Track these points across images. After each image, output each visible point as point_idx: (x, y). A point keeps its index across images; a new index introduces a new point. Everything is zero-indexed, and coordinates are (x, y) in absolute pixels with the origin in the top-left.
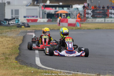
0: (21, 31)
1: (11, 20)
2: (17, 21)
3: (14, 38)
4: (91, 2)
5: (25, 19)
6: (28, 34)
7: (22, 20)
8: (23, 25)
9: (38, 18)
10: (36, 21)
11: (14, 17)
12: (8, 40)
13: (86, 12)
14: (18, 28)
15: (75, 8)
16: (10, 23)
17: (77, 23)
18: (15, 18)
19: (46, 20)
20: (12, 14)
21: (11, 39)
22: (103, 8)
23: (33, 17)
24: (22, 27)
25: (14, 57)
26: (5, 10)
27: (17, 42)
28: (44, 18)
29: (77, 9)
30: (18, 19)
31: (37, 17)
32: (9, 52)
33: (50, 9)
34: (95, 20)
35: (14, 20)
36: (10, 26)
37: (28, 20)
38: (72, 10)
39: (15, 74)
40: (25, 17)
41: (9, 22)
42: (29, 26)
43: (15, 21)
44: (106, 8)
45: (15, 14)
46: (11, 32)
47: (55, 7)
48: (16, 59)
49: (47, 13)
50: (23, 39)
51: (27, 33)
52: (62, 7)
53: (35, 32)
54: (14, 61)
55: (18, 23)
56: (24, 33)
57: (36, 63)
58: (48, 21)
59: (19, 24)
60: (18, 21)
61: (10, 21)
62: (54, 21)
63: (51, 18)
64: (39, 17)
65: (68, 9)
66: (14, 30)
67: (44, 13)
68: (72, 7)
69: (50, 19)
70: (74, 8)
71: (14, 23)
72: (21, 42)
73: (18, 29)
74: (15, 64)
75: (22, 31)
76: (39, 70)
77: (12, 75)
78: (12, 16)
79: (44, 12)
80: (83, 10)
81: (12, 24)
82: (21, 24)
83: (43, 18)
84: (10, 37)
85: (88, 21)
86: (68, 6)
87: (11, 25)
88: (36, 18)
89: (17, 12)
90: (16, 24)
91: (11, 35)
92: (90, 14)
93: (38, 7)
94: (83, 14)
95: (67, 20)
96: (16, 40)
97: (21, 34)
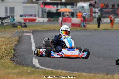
0: (16, 31)
2: (11, 20)
3: (8, 39)
5: (21, 19)
6: (24, 34)
7: (18, 19)
8: (19, 24)
9: (37, 18)
10: (34, 20)
12: (2, 41)
13: (92, 10)
14: (13, 28)
15: (80, 7)
16: (4, 22)
17: (82, 23)
18: (9, 17)
19: (46, 19)
21: (4, 40)
22: (113, 6)
23: (31, 16)
24: (18, 26)
27: (11, 42)
28: (44, 17)
29: (83, 7)
30: (13, 17)
31: (35, 16)
32: (2, 53)
33: (51, 7)
35: (9, 19)
36: (4, 26)
37: (25, 20)
38: (77, 8)
39: (9, 74)
40: (21, 16)
41: (3, 20)
42: (26, 26)
43: (10, 20)
44: (116, 7)
45: (10, 13)
46: (5, 32)
47: (57, 4)
48: (11, 59)
49: (47, 11)
50: (19, 39)
51: (23, 33)
52: (65, 4)
54: (8, 61)
55: (13, 22)
56: (20, 34)
57: (33, 63)
58: (48, 21)
59: (14, 24)
60: (13, 20)
61: (4, 20)
62: (55, 22)
63: (52, 17)
64: (38, 16)
65: (72, 7)
66: (9, 30)
67: (43, 11)
68: (76, 5)
69: (50, 18)
70: (79, 7)
71: (8, 23)
72: (16, 43)
73: (13, 29)
74: (9, 64)
75: (18, 31)
76: (37, 70)
77: (6, 74)
78: (7, 14)
80: (90, 9)
81: (6, 23)
82: (17, 24)
83: (42, 17)
84: (4, 38)
85: (94, 21)
86: (72, 4)
89: (12, 10)
90: (11, 23)
91: (5, 36)
92: (98, 13)
93: (37, 4)
94: (89, 13)
95: (71, 20)
96: (10, 40)
97: (16, 34)
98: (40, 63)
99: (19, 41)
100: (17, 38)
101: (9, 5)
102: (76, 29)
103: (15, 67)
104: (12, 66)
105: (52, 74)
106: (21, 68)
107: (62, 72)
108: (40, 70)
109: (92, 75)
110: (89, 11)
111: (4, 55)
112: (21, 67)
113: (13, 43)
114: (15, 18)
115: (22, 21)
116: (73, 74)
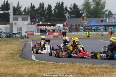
2: (20, 35)
4: (68, 22)
6: (27, 42)
7: (24, 34)
10: (33, 34)
11: (19, 32)
12: (15, 46)
15: (58, 26)
17: (59, 35)
19: (39, 34)
20: (18, 30)
21: (17, 45)
23: (31, 32)
24: (24, 38)
25: (18, 55)
26: (13, 28)
28: (38, 33)
29: (60, 26)
31: (34, 32)
33: (42, 27)
34: (71, 34)
35: (19, 34)
37: (28, 34)
38: (56, 27)
39: (18, 64)
40: (26, 32)
42: (28, 38)
44: (78, 26)
46: (17, 41)
47: (45, 25)
48: (20, 56)
49: (40, 29)
52: (50, 25)
53: (33, 41)
54: (18, 57)
56: (25, 42)
57: (32, 58)
58: (41, 35)
59: (22, 37)
61: (16, 35)
64: (35, 32)
65: (53, 27)
66: (19, 40)
67: (38, 29)
68: (56, 25)
69: (42, 33)
72: (23, 47)
73: (21, 39)
74: (18, 59)
75: (24, 40)
76: (34, 62)
77: (16, 64)
82: (23, 36)
86: (54, 25)
87: (17, 37)
88: (33, 33)
89: (21, 29)
91: (17, 43)
92: (68, 30)
93: (34, 26)
95: (53, 33)
96: (20, 46)
98: (36, 58)
99: (24, 46)
100: (24, 44)
101: (19, 26)
102: (56, 39)
103: (22, 60)
104: (20, 60)
105: (42, 63)
106: (25, 61)
107: (47, 63)
108: (36, 62)
109: (64, 64)
111: (16, 54)
114: (22, 33)
115: (26, 35)
116: (54, 63)
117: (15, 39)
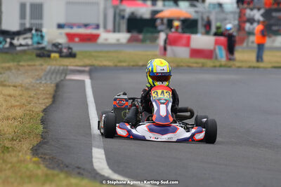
0: (49, 67)
1: (18, 33)
2: (36, 39)
3: (27, 89)
5: (61, 34)
6: (68, 77)
7: (52, 34)
8: (55, 49)
9: (101, 31)
10: (93, 38)
11: (28, 26)
12: (10, 96)
13: (245, 15)
14: (39, 58)
15: (214, 5)
16: (15, 42)
17: (217, 47)
18: (30, 30)
19: (124, 37)
20: (23, 16)
21: (17, 92)
23: (86, 26)
24: (53, 55)
25: (26, 146)
27: (35, 100)
28: (119, 31)
29: (220, 5)
30: (41, 31)
31: (97, 27)
32: (11, 130)
33: (138, 5)
34: (274, 41)
35: (28, 35)
36: (17, 54)
37: (71, 37)
38: (204, 8)
40: (60, 26)
41: (13, 39)
42: (72, 55)
43: (32, 38)
45: (32, 17)
46: (19, 70)
48: (35, 151)
49: (127, 16)
50: (56, 91)
51: (66, 75)
53: (92, 71)
54: (28, 157)
55: (38, 43)
56: (58, 76)
57: (92, 165)
58: (130, 40)
59: (43, 48)
60: (39, 37)
61: (16, 39)
62: (148, 42)
63: (140, 31)
64: (105, 27)
65: (191, 6)
66: (29, 66)
67: (118, 15)
69: (135, 34)
70: (210, 4)
71: (27, 45)
72: (48, 101)
73: (39, 62)
74: (31, 166)
75: (53, 68)
78: (23, 21)
79: (120, 15)
80: (238, 10)
81: (21, 45)
82: (49, 47)
83: (114, 31)
84: (15, 86)
85: (250, 44)
87: (18, 49)
88: (94, 32)
89: (37, 10)
90: (35, 46)
91: (19, 81)
92: (258, 22)
94: (236, 22)
96: (32, 93)
97: (48, 78)
99: (55, 98)
100: (51, 88)
102: (203, 66)
103: (47, 175)
104: (40, 172)
110: (237, 16)
111: (17, 138)
112: (62, 176)
113: (41, 101)
114: (44, 30)
117: (8, 57)
